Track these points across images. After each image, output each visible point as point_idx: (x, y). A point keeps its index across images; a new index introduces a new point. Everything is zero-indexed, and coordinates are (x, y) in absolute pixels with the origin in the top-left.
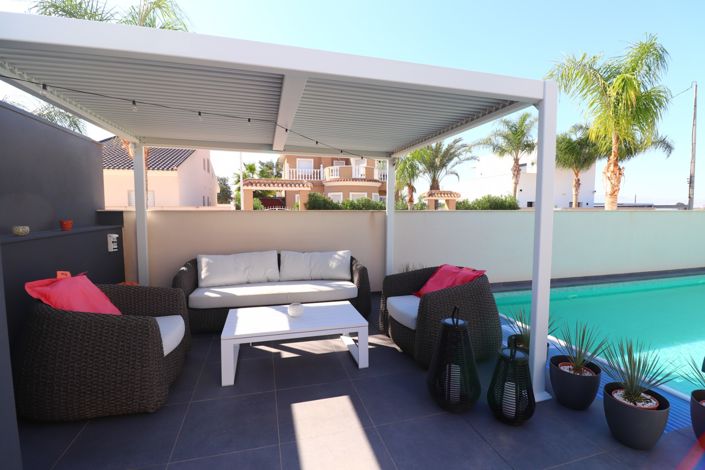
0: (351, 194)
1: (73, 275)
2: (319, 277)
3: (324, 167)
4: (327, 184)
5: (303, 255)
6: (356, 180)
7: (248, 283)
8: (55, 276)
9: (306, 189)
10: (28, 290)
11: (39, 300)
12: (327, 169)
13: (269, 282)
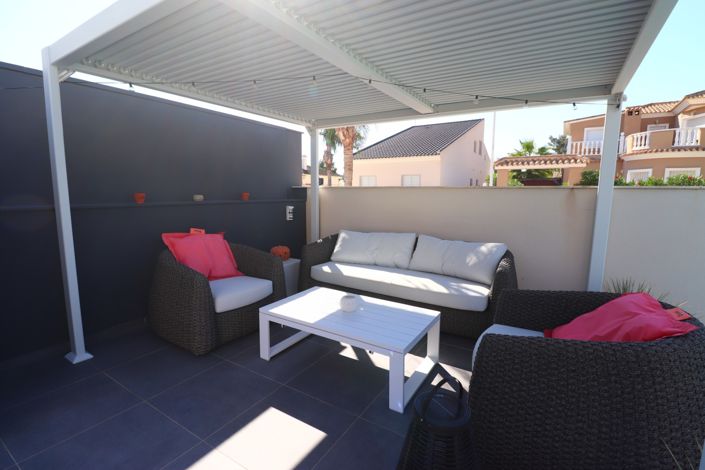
0: (667, 170)
1: (207, 233)
2: (452, 272)
3: (626, 136)
4: (626, 159)
5: (442, 241)
6: (685, 149)
7: (375, 266)
8: (189, 231)
9: (579, 165)
10: (164, 239)
11: (167, 247)
12: (629, 138)
13: (396, 268)
